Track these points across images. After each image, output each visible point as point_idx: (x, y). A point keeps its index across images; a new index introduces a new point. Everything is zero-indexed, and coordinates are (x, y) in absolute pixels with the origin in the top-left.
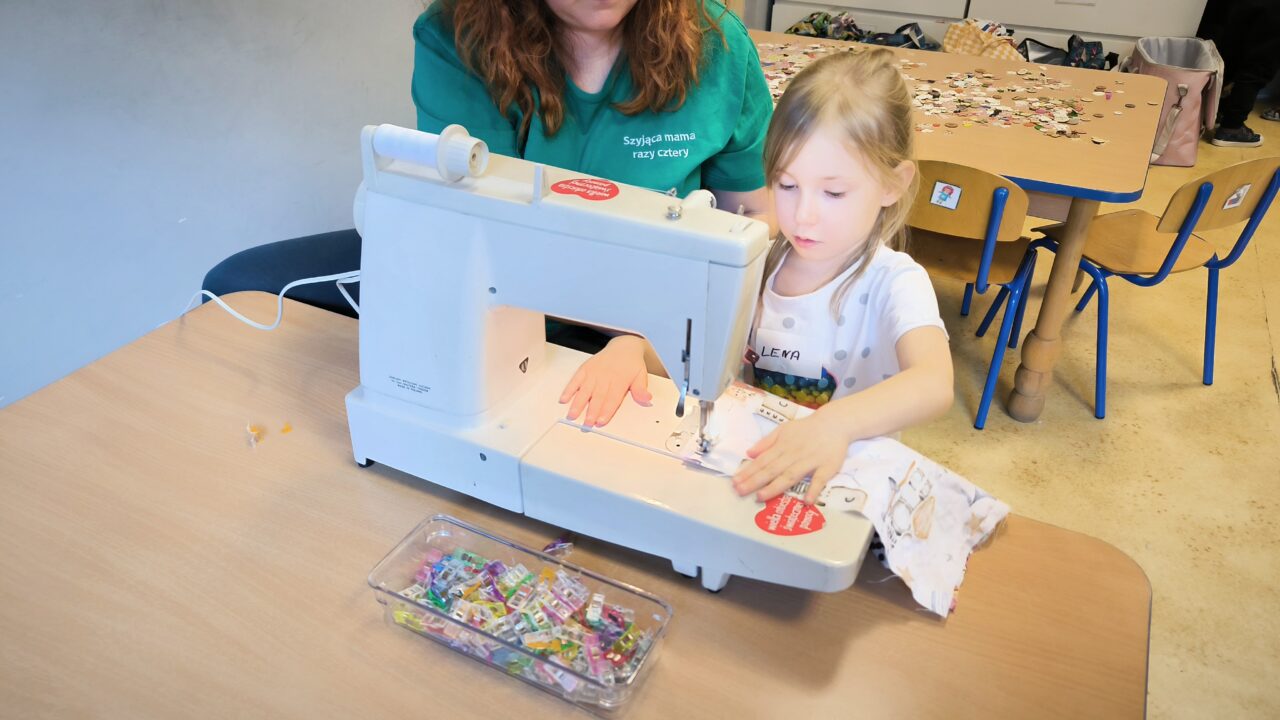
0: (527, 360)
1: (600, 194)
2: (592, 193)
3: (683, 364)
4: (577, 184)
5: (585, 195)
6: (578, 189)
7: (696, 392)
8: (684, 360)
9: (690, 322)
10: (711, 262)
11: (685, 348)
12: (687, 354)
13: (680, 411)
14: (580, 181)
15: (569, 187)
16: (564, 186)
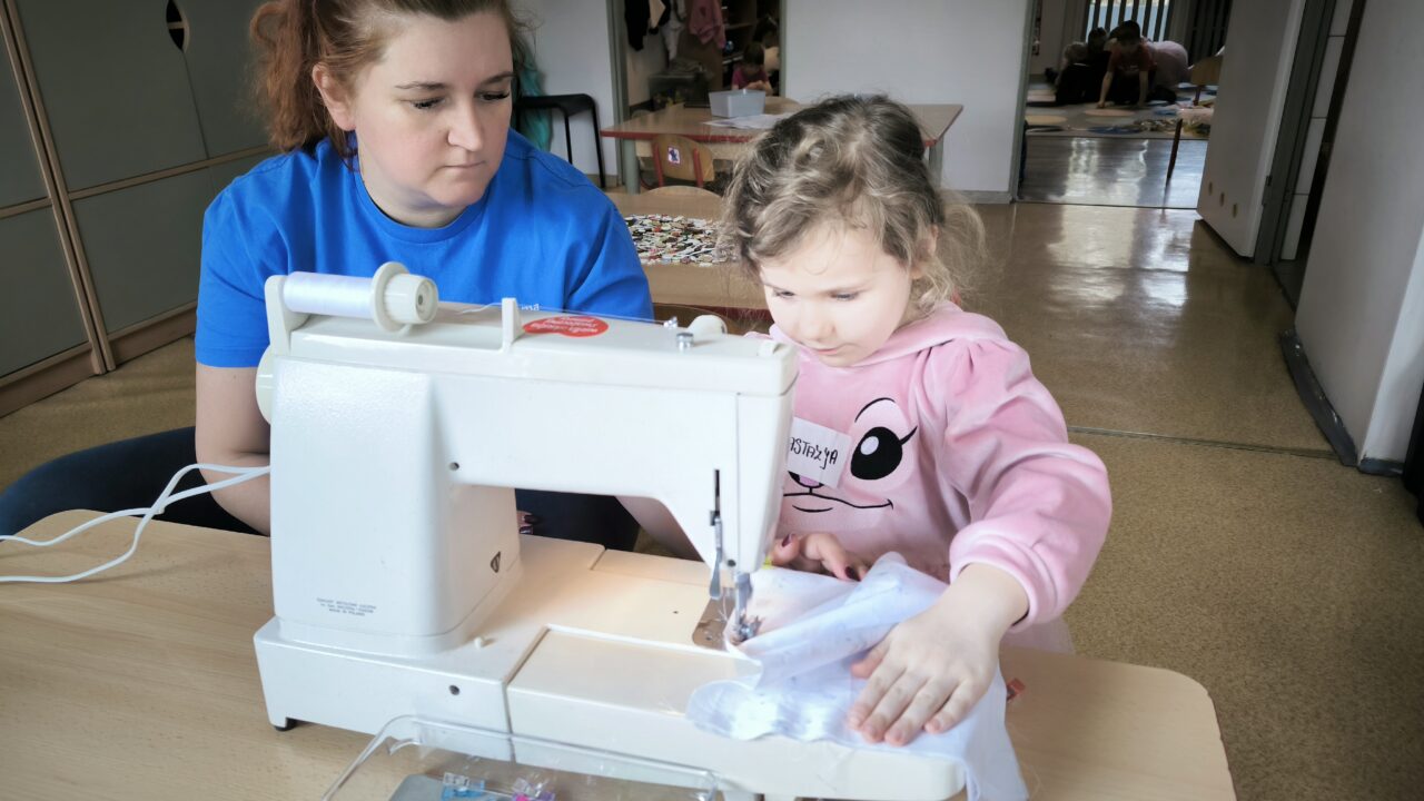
0: (499, 555)
1: (586, 330)
2: (576, 330)
3: (713, 528)
4: (554, 322)
5: (568, 333)
6: (557, 327)
7: (732, 563)
8: (713, 523)
9: (717, 472)
10: (739, 394)
11: (713, 508)
12: (717, 513)
14: (557, 319)
15: (544, 326)
16: (539, 326)
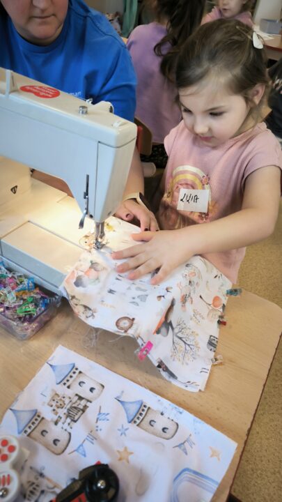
0: (16, 187)
1: (47, 95)
2: (42, 94)
3: (86, 200)
4: (37, 88)
5: (37, 94)
6: (36, 91)
7: (91, 216)
8: (85, 198)
9: (88, 177)
10: (99, 142)
11: (85, 191)
12: (86, 194)
13: (82, 224)
14: (41, 87)
15: (31, 89)
16: (28, 88)
